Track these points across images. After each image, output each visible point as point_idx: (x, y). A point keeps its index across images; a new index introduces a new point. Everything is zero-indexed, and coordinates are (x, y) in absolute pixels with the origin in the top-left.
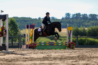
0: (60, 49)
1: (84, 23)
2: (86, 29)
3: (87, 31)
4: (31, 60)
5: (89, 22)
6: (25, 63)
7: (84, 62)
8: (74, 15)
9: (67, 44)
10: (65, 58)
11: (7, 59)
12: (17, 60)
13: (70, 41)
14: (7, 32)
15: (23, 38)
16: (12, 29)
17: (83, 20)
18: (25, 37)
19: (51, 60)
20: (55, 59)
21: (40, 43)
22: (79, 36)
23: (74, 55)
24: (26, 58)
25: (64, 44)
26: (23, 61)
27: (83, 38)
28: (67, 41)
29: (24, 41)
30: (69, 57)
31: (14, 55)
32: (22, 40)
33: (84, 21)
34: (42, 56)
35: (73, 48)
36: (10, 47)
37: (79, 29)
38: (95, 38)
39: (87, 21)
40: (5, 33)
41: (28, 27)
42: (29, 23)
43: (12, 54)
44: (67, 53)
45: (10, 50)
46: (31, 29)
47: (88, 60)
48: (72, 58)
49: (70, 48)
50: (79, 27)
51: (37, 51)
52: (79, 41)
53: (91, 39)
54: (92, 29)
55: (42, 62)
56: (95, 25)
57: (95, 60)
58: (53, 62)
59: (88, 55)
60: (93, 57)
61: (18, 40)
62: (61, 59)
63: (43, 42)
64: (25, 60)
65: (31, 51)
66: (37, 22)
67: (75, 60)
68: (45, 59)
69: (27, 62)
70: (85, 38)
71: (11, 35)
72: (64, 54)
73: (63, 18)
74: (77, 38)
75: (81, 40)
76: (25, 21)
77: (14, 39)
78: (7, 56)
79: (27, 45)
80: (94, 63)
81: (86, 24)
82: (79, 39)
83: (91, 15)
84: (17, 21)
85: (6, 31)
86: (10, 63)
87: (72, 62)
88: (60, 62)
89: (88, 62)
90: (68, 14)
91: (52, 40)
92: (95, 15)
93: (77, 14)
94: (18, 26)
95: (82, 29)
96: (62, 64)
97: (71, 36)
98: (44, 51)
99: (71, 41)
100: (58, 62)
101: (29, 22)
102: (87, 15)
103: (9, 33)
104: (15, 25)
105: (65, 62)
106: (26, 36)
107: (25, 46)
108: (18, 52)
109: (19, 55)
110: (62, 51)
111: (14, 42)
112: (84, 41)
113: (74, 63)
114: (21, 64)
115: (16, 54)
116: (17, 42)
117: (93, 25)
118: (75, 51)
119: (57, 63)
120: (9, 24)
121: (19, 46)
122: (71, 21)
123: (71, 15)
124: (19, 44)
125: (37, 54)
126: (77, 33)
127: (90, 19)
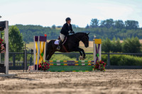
0: (84, 70)
1: (118, 34)
2: (121, 42)
3: (123, 45)
4: (42, 87)
5: (125, 32)
6: (32, 91)
7: (118, 90)
8: (104, 21)
9: (94, 63)
10: (91, 85)
11: (7, 86)
12: (22, 87)
13: (97, 59)
14: (7, 46)
15: (29, 55)
16: (14, 42)
17: (116, 29)
18: (32, 54)
19: (70, 88)
20: (76, 85)
21: (55, 62)
22: (110, 52)
23: (103, 79)
24: (34, 85)
25: (89, 64)
26: (30, 88)
27: (117, 55)
28: (94, 59)
29: (31, 59)
30: (96, 82)
31: (16, 80)
32: (28, 58)
33: (118, 31)
34: (57, 81)
35: (102, 70)
36: (11, 68)
37: (112, 42)
38: (134, 55)
39: (123, 30)
40: (3, 47)
41: (36, 40)
42: (38, 34)
43: (14, 78)
44: (93, 76)
45: (11, 73)
46: (42, 42)
47: (124, 87)
48: (101, 84)
49: (98, 69)
50: (111, 39)
51: (50, 73)
52: (110, 60)
53: (129, 57)
54: (130, 42)
55: (58, 90)
56: (135, 37)
57: (133, 87)
58: (73, 90)
59: (124, 79)
60: (132, 83)
61: (22, 58)
62: (85, 85)
63: (58, 61)
64: (33, 86)
65: (41, 74)
66: (50, 32)
67: (105, 87)
68: (61, 85)
69: (36, 90)
70: (119, 56)
71: (13, 51)
72: (89, 78)
73: (88, 27)
74: (109, 54)
75: (114, 58)
76: (33, 31)
77: (17, 57)
78: (6, 82)
79: (36, 66)
80: (132, 91)
81: (122, 35)
82: (111, 56)
83: (128, 22)
84: (22, 31)
85: (5, 45)
86: (11, 91)
87: (101, 89)
88: (84, 90)
89: (124, 90)
90: (95, 21)
91: (71, 57)
92: (134, 22)
93: (108, 20)
94: (22, 38)
95: (116, 41)
96: (87, 93)
97: (100, 52)
98: (60, 74)
99: (100, 59)
100: (81, 90)
101: (38, 32)
102: (122, 21)
103: (10, 48)
104: (18, 36)
105: (91, 90)
106: (35, 52)
107: (32, 67)
108: (23, 76)
109: (23, 80)
110: (87, 73)
111: (16, 61)
112: (119, 59)
113: (103, 91)
114: (27, 93)
115: (20, 78)
116: (21, 61)
117: (131, 37)
118: (106, 73)
119: (80, 92)
120: (9, 36)
121: (23, 67)
122: (100, 31)
123: (100, 22)
124: (23, 64)
125: (49, 78)
126: (108, 48)
127: (127, 28)
